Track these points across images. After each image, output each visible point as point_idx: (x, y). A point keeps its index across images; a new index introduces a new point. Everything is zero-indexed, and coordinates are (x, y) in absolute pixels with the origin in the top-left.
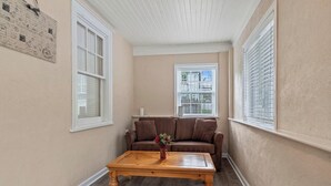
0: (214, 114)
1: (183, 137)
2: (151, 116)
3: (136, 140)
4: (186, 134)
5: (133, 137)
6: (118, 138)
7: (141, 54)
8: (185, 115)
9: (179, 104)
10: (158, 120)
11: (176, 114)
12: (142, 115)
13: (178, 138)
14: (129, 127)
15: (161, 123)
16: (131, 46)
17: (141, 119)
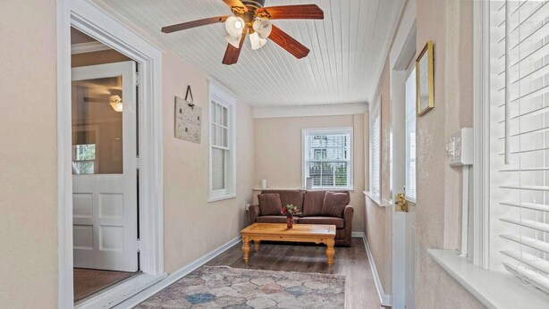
0: (349, 187)
1: (312, 213)
2: (274, 189)
3: (260, 215)
4: (314, 209)
5: (257, 211)
6: (240, 212)
7: (263, 117)
8: (314, 188)
9: (307, 174)
10: (283, 194)
11: (304, 187)
12: (264, 188)
13: (305, 213)
14: (251, 201)
15: (286, 196)
16: (252, 108)
17: (263, 192)
